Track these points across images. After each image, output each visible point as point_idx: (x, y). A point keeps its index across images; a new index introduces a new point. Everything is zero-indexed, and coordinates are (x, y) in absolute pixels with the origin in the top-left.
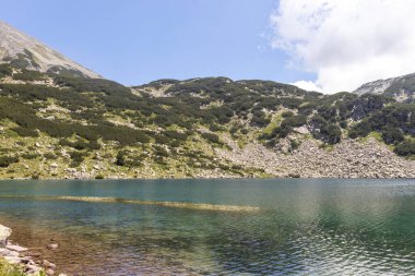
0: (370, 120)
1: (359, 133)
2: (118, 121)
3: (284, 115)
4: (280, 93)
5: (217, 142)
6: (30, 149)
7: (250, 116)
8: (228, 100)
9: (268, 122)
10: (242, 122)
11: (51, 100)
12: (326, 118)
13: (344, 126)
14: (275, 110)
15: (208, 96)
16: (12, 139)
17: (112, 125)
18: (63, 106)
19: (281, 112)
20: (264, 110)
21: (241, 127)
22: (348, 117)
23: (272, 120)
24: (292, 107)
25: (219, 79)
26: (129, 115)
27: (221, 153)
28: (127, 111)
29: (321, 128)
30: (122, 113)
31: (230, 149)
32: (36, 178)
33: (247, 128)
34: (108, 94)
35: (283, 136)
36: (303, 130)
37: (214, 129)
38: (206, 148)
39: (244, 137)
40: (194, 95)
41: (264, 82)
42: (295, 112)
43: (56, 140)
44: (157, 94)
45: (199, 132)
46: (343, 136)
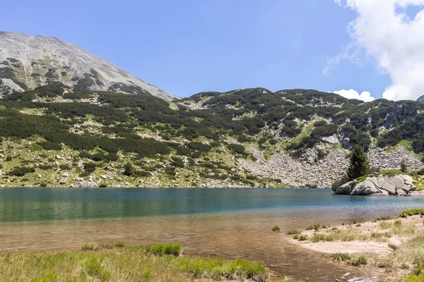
0: (402, 128)
1: (389, 141)
2: (145, 134)
3: (316, 125)
4: (318, 102)
5: (242, 153)
6: (50, 160)
7: (281, 126)
8: (261, 111)
9: (299, 132)
10: (272, 132)
11: (89, 117)
12: (357, 127)
13: (374, 134)
14: (308, 119)
15: (242, 107)
16: (36, 152)
17: (139, 138)
18: (99, 121)
19: (314, 121)
20: (296, 120)
21: (271, 137)
22: (380, 125)
23: (304, 130)
24: (327, 116)
25: (256, 90)
26: (159, 128)
27: (243, 163)
28: (158, 124)
29: (350, 137)
30: (153, 126)
31: (254, 159)
32: (45, 185)
33: (276, 138)
34: (143, 108)
35: (311, 146)
36: (333, 139)
37: (242, 140)
38: (229, 159)
39: (272, 147)
40: (230, 107)
41: (304, 91)
42: (329, 121)
43: (77, 153)
44: (194, 106)
45: (226, 144)
46: (372, 145)
